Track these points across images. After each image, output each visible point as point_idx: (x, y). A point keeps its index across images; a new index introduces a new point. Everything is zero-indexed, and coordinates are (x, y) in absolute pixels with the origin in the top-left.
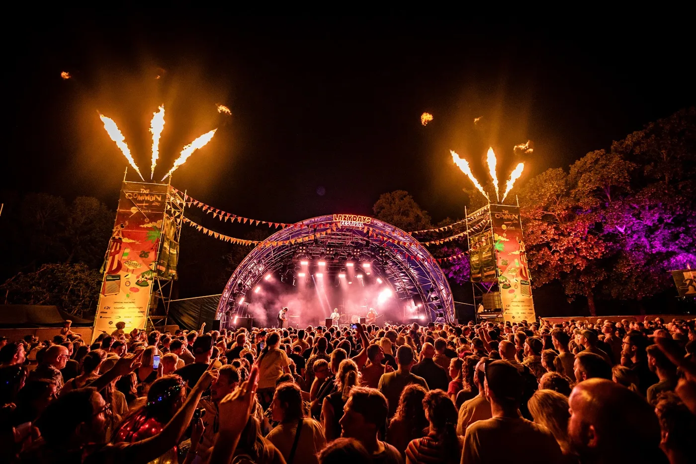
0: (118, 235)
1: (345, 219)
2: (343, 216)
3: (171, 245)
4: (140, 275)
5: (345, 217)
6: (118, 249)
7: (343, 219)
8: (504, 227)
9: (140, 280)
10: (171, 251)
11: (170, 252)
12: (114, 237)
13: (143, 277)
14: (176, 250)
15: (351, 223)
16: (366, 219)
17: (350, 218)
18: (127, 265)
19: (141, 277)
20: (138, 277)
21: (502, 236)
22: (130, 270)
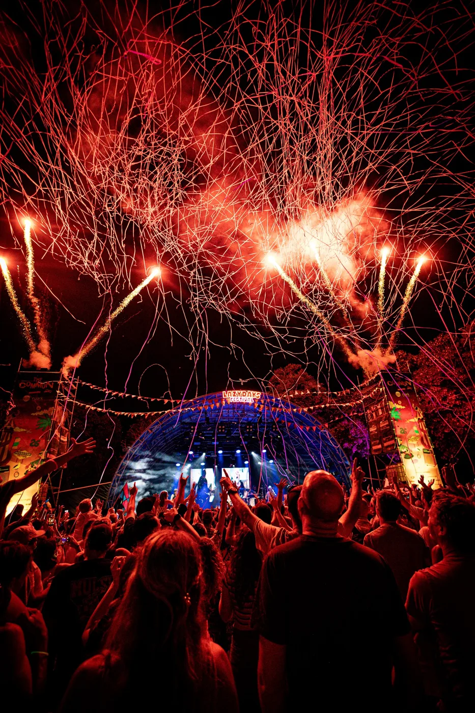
0: (9, 425)
1: (234, 395)
2: (232, 392)
3: (62, 432)
4: (29, 465)
5: (235, 393)
6: (9, 439)
7: (232, 395)
8: (398, 394)
9: (29, 470)
10: (62, 439)
11: (60, 440)
12: (6, 427)
13: (32, 467)
14: (66, 438)
15: (241, 398)
16: (256, 394)
17: (239, 394)
18: (16, 455)
19: (30, 467)
20: (27, 467)
21: (397, 403)
22: (20, 460)
